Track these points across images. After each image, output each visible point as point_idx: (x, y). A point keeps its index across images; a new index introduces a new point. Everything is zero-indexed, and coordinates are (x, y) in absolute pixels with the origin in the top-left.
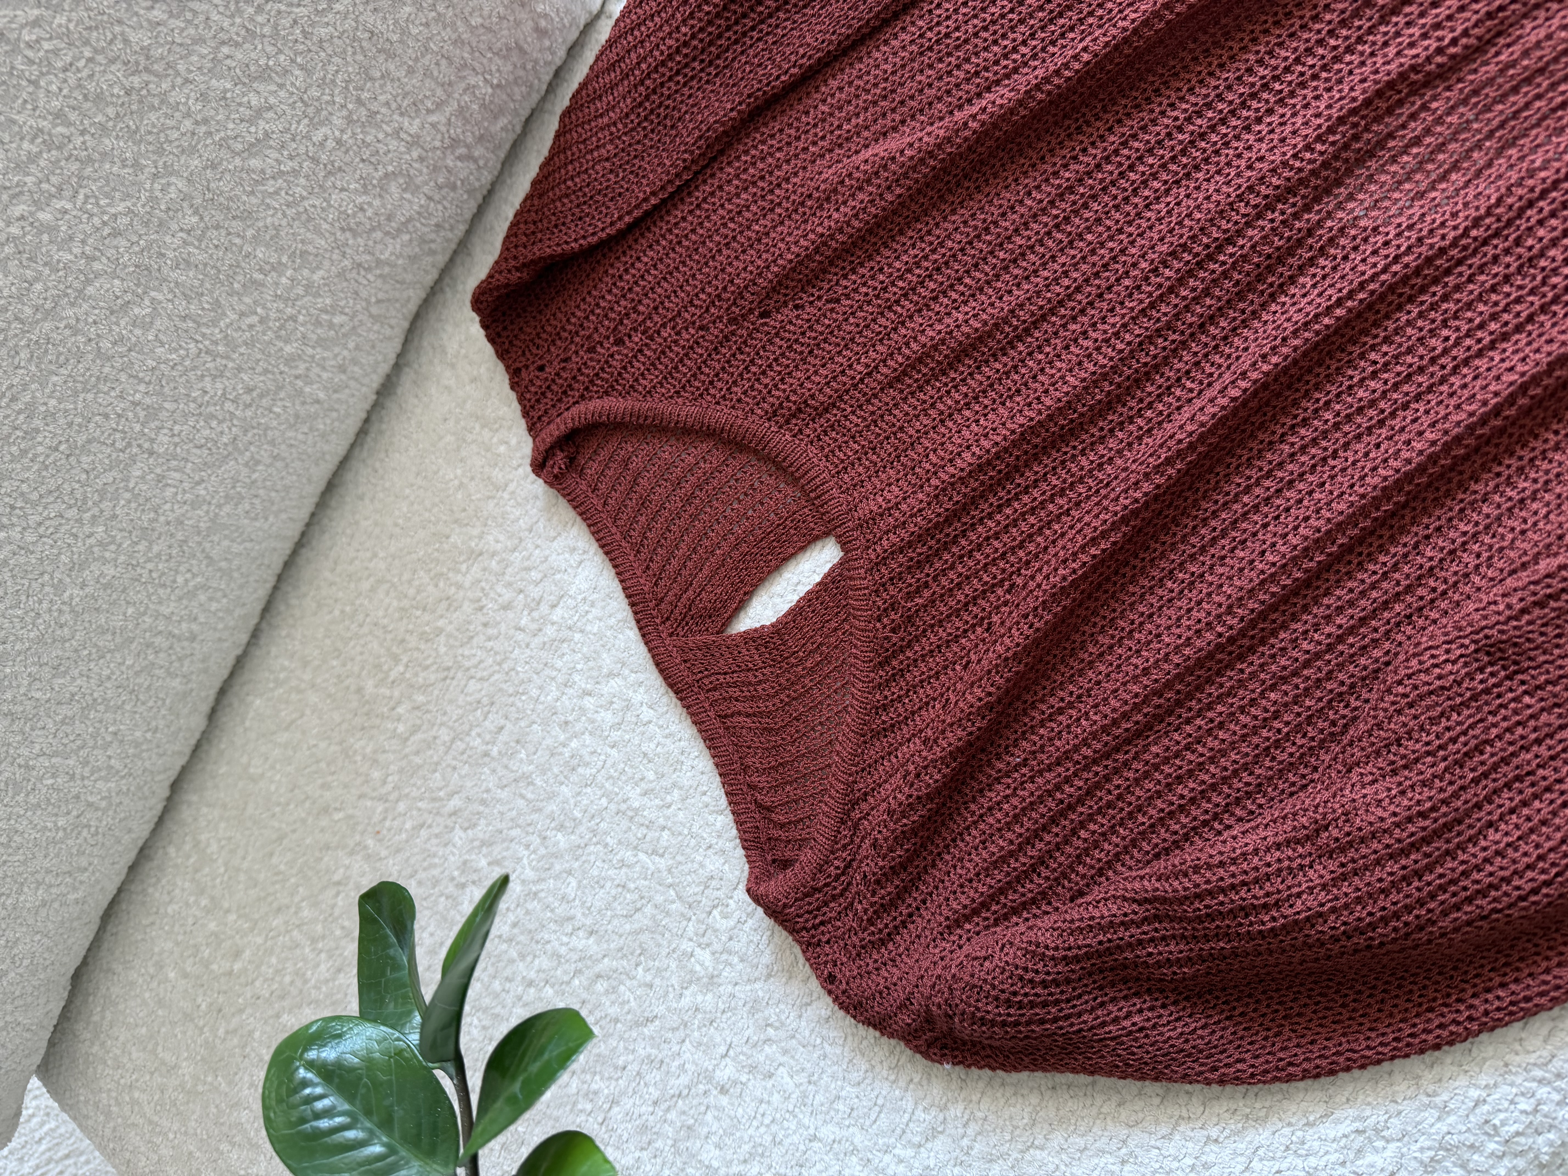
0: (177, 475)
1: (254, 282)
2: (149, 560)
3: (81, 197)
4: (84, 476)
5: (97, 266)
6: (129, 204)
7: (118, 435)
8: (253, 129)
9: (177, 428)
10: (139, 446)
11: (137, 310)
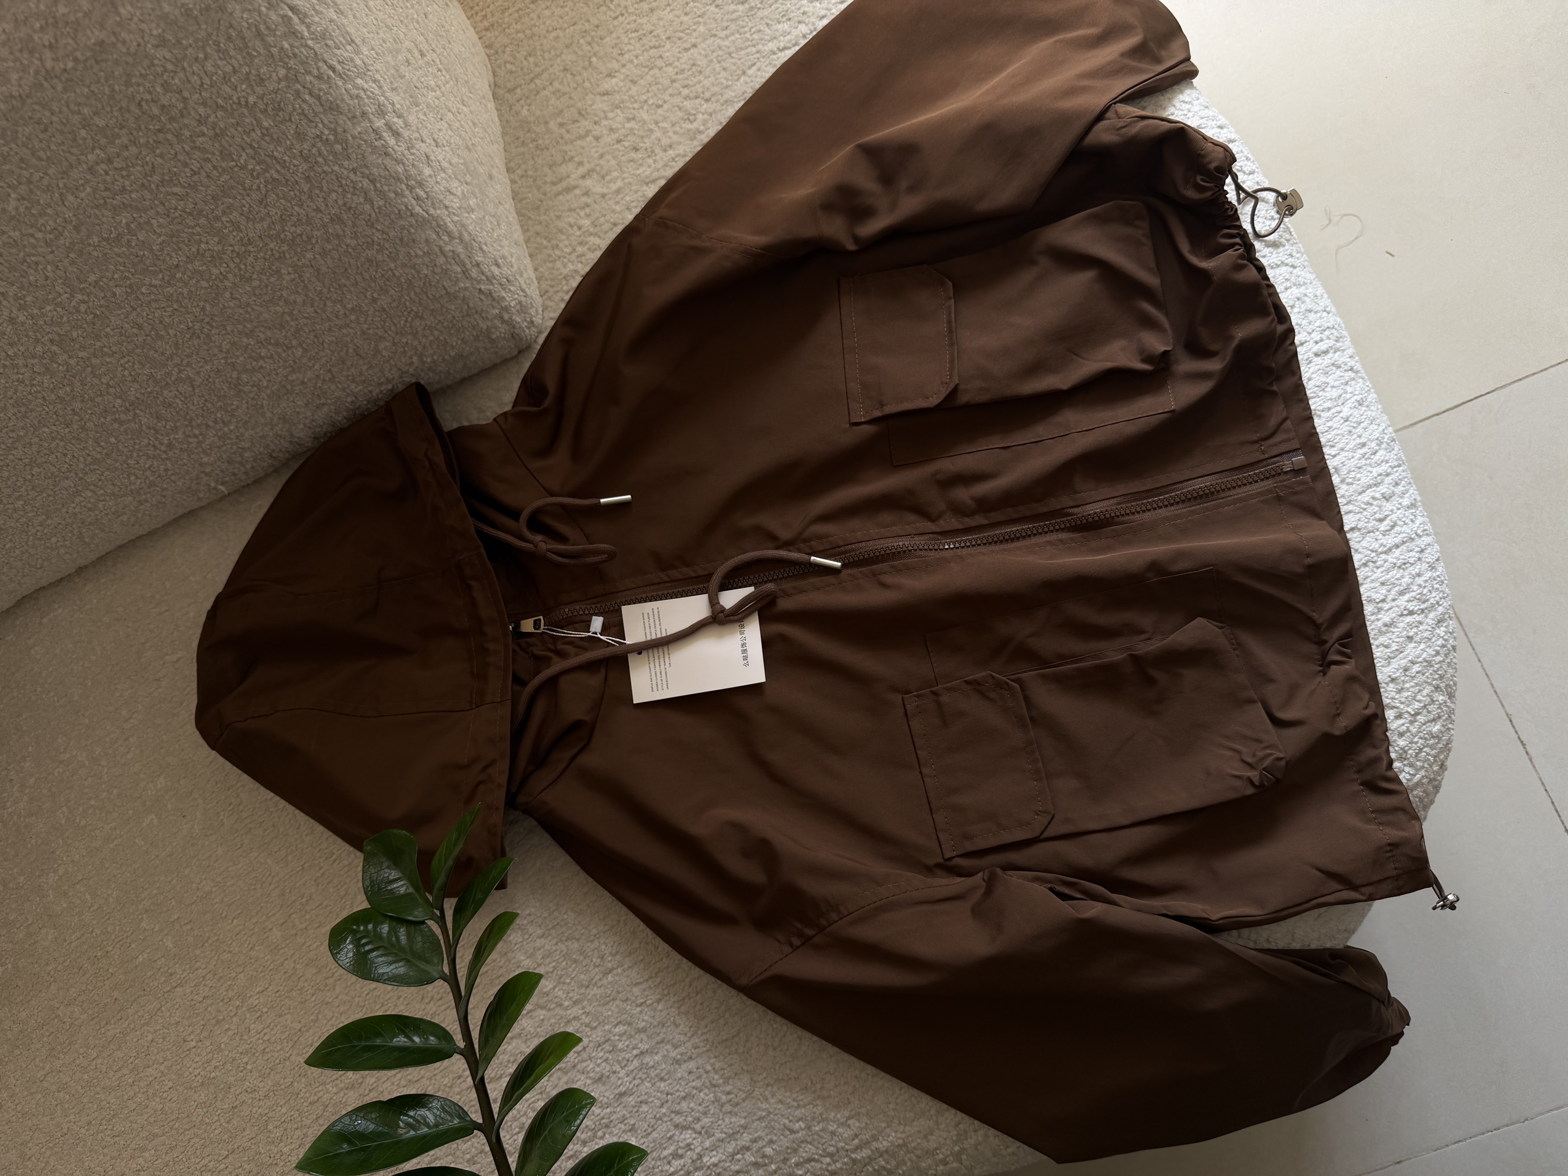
0: (89, 494)
1: (207, 426)
2: (41, 525)
3: (126, 360)
4: (29, 477)
5: (112, 390)
6: (153, 371)
7: (66, 466)
8: (254, 363)
9: (107, 473)
10: (76, 474)
11: (122, 416)
